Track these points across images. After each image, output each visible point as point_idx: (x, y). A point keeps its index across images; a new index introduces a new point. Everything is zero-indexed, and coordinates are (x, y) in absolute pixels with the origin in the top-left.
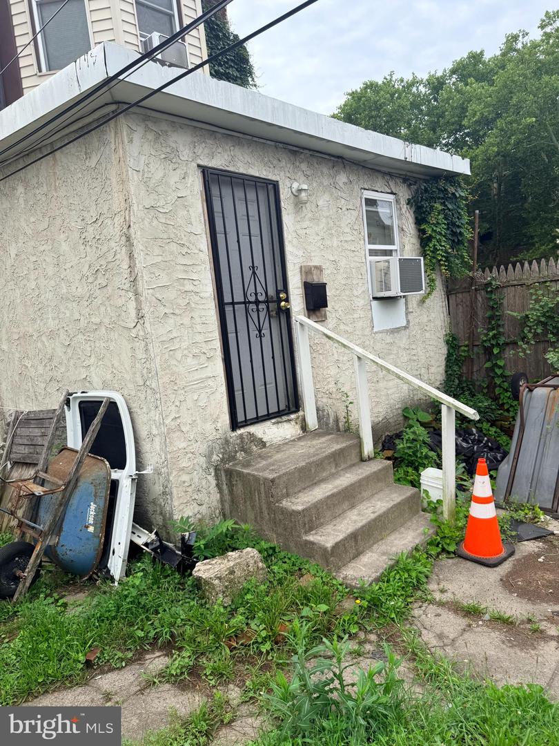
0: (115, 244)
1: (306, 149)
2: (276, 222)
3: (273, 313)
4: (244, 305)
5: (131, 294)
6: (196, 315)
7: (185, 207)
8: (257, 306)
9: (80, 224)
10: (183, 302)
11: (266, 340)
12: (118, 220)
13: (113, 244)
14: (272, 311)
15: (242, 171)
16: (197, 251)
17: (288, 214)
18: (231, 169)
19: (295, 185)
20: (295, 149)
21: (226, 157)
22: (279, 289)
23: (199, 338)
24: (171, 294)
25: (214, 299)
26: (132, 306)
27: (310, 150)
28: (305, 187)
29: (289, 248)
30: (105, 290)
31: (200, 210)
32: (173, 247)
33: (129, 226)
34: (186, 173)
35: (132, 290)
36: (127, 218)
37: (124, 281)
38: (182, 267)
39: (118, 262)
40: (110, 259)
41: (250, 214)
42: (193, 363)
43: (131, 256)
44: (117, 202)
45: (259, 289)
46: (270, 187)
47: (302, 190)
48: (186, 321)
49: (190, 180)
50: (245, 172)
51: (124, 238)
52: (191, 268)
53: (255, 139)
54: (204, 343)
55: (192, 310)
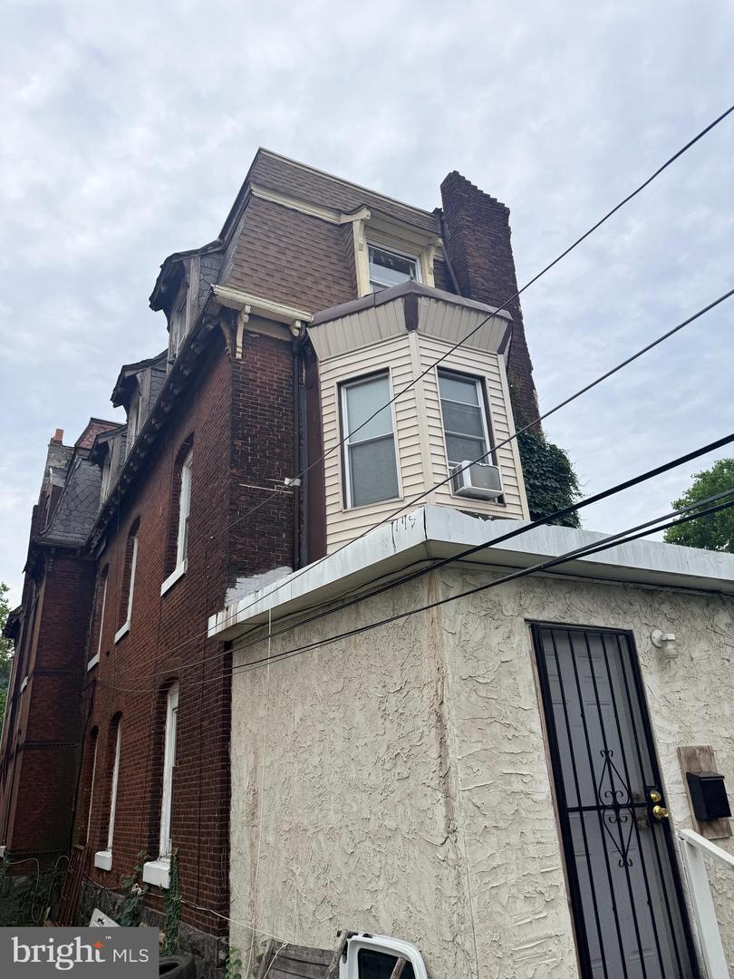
0: (424, 723)
1: (666, 586)
2: (633, 684)
3: (642, 823)
4: (596, 812)
5: (440, 795)
6: (528, 829)
7: (511, 673)
8: (617, 813)
9: (380, 692)
10: (508, 809)
11: (636, 871)
12: (428, 692)
13: (419, 722)
14: (640, 819)
15: (582, 621)
16: (527, 733)
17: (651, 673)
18: (568, 620)
19: (657, 634)
20: (650, 587)
21: (560, 607)
22: (648, 784)
23: (533, 867)
24: (493, 798)
25: (553, 803)
26: (440, 811)
27: (672, 587)
28: (672, 636)
29: (657, 722)
30: (405, 783)
31: (530, 677)
32: (497, 728)
33: (442, 702)
34: (511, 631)
35: (442, 789)
36: (440, 692)
37: (431, 775)
38: (508, 757)
39: (424, 748)
40: (415, 742)
41: (596, 675)
42: (526, 909)
43: (442, 743)
44: (427, 670)
45: (619, 787)
46: (621, 638)
47: (667, 640)
48: (514, 839)
49: (516, 640)
50: (586, 623)
51: (434, 717)
52: (519, 757)
53: (596, 581)
54: (540, 877)
55: (522, 821)
